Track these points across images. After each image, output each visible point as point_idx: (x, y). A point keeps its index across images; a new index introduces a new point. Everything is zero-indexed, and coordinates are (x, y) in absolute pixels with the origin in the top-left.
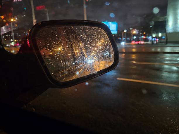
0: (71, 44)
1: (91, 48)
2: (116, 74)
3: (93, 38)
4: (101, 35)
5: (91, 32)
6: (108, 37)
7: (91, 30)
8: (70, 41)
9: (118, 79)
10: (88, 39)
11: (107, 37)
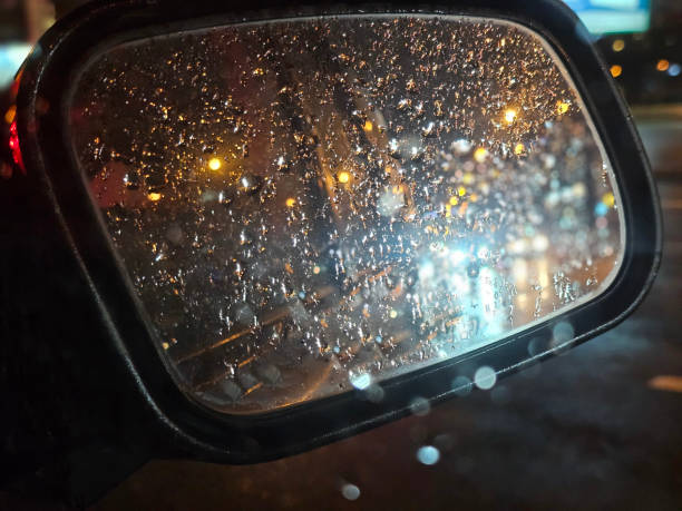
0: (304, 145)
1: (446, 166)
2: (641, 344)
3: (463, 99)
4: (520, 71)
5: (446, 53)
6: (572, 86)
7: (446, 39)
8: (297, 125)
9: (663, 382)
10: (429, 109)
11: (564, 85)
